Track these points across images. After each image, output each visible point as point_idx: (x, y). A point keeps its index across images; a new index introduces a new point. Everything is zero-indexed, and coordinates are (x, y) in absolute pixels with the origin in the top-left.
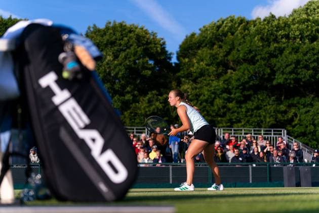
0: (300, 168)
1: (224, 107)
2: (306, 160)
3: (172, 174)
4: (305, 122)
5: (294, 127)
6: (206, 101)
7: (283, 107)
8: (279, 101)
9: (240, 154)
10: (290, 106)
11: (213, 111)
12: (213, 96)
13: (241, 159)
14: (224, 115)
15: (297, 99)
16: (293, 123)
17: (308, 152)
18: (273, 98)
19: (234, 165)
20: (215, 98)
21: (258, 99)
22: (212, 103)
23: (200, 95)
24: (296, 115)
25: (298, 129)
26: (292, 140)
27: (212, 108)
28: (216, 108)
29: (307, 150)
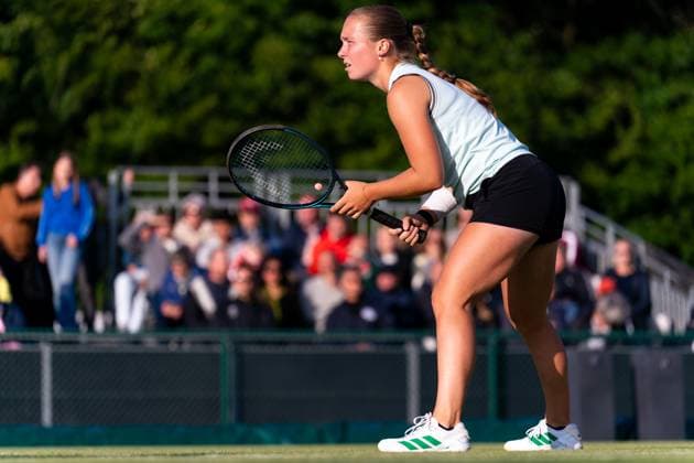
0: (638, 355)
1: (296, 76)
2: (662, 322)
3: (55, 381)
4: (666, 149)
5: (616, 170)
6: (218, 47)
7: (566, 81)
8: (551, 52)
9: (368, 294)
10: (598, 75)
11: (249, 94)
12: (250, 24)
13: (368, 314)
14: (298, 112)
15: (633, 41)
16: (615, 156)
17: (672, 283)
18: (525, 38)
19: (339, 343)
20: (256, 36)
21: (459, 41)
22: (244, 59)
23: (190, 19)
24: (624, 117)
25: (636, 183)
26: (604, 229)
27: (246, 81)
28: (261, 79)
29: (667, 274)
